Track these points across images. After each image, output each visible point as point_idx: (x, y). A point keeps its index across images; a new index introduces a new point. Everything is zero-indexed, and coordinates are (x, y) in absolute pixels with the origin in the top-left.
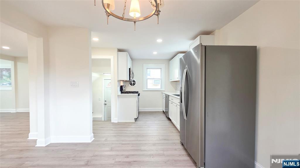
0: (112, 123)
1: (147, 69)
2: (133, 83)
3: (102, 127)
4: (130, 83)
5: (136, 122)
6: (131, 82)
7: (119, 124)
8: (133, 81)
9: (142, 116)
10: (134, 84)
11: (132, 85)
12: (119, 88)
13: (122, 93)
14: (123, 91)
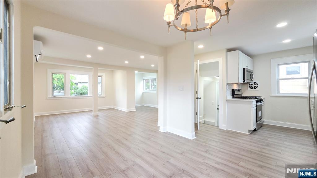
0: (220, 129)
1: (279, 65)
2: (253, 86)
3: (208, 131)
4: (249, 87)
5: (252, 135)
6: (251, 85)
7: (227, 132)
8: (254, 84)
9: (266, 131)
10: (255, 88)
11: (253, 89)
12: (230, 92)
13: (233, 97)
14: (235, 96)
